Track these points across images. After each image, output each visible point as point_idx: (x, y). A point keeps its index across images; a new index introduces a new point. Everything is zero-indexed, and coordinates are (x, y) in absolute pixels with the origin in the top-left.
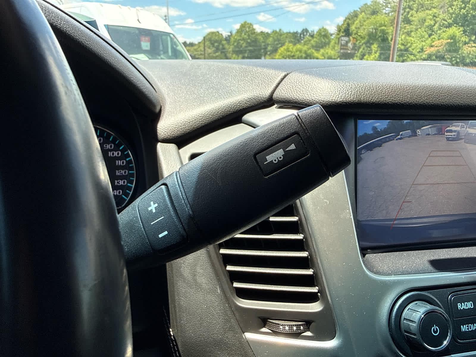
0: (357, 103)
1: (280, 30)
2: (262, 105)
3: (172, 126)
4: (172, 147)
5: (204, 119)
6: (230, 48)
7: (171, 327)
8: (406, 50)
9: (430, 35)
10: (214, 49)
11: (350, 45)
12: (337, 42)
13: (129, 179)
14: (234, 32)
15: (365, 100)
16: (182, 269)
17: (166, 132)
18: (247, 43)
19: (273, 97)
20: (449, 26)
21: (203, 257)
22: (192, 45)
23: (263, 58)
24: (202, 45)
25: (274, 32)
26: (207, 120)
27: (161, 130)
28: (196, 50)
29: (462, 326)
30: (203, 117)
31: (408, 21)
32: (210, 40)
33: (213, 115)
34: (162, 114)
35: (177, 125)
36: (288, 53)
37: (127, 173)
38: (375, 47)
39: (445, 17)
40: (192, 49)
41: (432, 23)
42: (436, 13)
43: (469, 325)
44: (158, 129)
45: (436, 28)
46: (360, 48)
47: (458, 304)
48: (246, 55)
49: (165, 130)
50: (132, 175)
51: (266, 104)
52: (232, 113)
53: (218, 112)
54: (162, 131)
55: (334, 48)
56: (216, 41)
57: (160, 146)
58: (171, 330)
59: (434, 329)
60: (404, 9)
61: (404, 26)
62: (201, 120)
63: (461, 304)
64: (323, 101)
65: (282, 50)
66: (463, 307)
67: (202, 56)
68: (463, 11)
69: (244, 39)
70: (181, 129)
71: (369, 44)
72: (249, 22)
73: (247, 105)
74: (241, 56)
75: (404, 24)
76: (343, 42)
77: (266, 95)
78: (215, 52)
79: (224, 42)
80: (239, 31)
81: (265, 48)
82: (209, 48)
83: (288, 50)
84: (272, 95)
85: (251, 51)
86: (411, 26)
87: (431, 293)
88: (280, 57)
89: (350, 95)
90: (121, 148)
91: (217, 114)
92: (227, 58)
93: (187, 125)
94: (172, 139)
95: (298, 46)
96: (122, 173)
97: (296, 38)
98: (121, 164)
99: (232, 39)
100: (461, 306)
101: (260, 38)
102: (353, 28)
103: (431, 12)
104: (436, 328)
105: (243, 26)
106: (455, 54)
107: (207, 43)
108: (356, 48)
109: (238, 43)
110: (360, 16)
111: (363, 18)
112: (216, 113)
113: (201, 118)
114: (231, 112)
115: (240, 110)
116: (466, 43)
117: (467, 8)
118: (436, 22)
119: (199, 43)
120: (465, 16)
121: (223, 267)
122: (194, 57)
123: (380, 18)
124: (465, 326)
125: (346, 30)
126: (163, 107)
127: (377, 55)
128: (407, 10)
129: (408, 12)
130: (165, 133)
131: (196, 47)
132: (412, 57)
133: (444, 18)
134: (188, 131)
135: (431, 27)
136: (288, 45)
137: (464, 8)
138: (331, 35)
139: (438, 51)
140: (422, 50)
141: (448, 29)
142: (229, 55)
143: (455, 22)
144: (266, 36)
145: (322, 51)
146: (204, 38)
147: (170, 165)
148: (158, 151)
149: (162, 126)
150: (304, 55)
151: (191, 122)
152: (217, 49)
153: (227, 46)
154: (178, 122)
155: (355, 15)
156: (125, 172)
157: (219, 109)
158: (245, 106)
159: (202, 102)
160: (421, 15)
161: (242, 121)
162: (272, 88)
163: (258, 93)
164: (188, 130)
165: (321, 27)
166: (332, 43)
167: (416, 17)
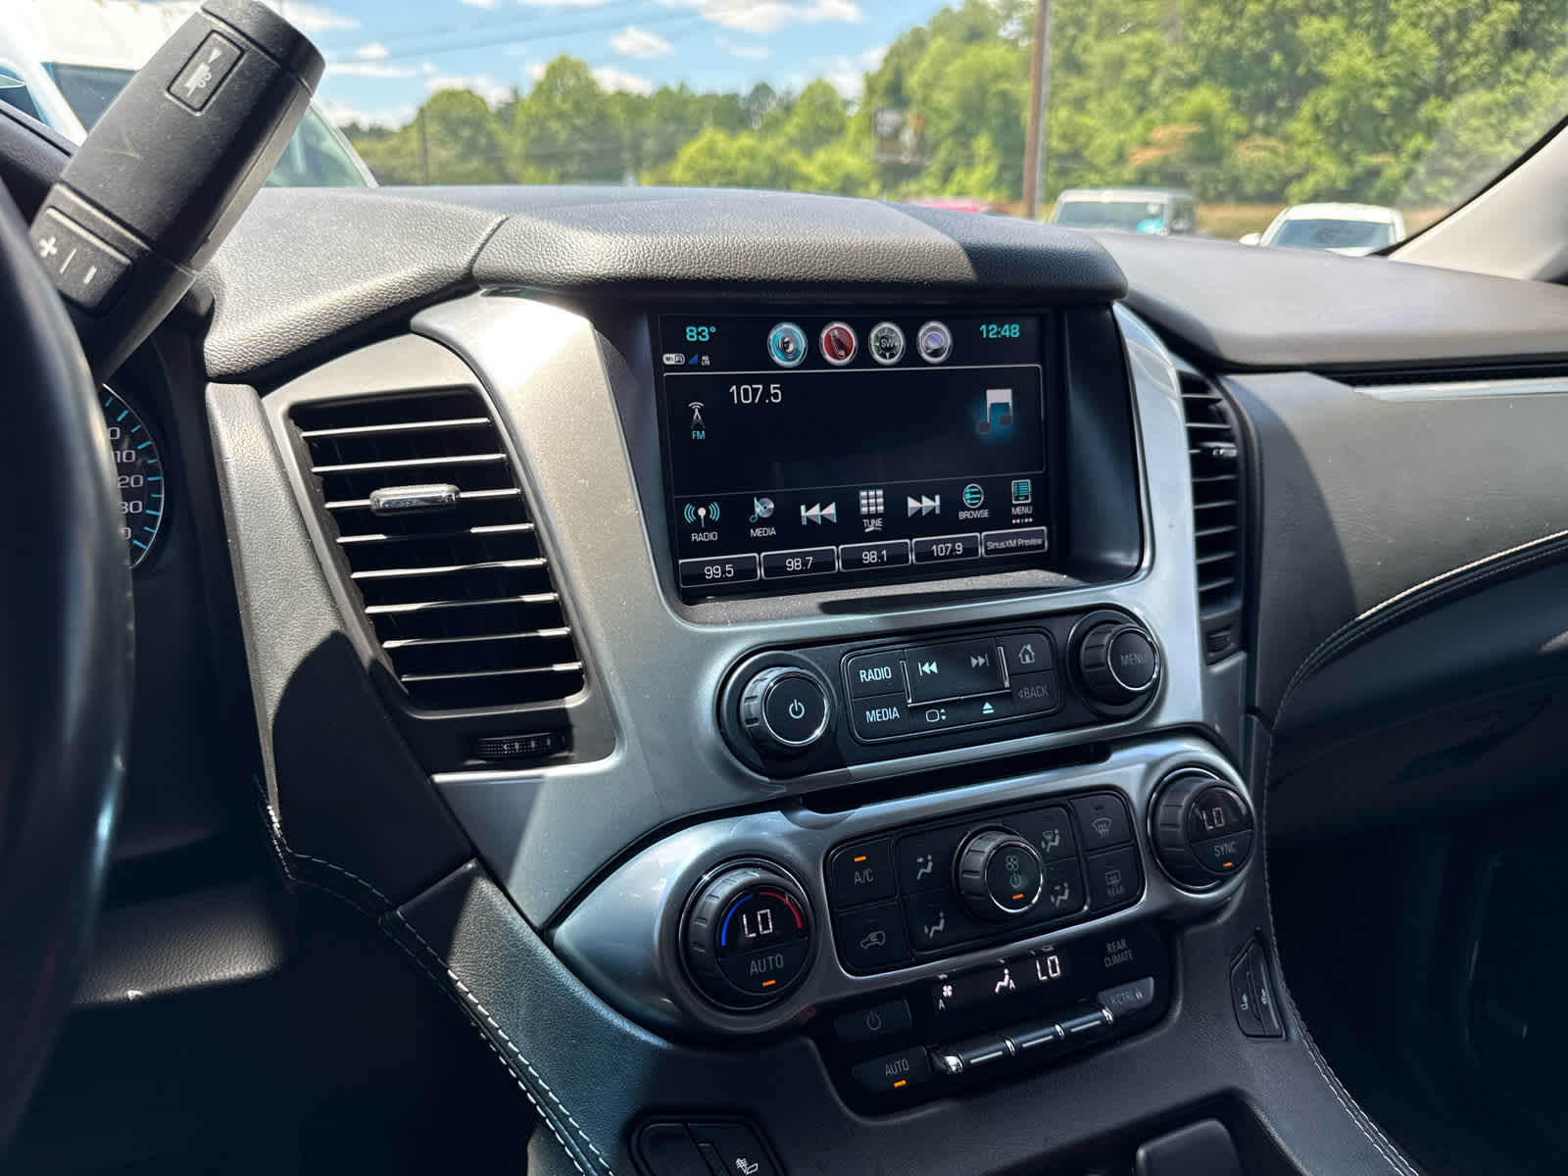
0: (638, 279)
1: (682, 87)
2: (454, 290)
3: (241, 342)
4: (244, 392)
5: (317, 326)
6: (514, 144)
7: (271, 802)
8: (1076, 155)
9: (1141, 110)
10: (458, 149)
11: (908, 137)
12: (866, 128)
13: (149, 497)
14: (526, 92)
15: (655, 271)
16: (277, 650)
17: (224, 356)
18: (575, 129)
19: (474, 270)
20: (1192, 83)
21: (325, 619)
22: (378, 133)
23: (630, 179)
24: (414, 133)
25: (665, 93)
26: (325, 327)
27: (213, 353)
28: (395, 152)
29: (868, 713)
30: (315, 320)
31: (1074, 65)
32: (444, 119)
33: (338, 316)
34: (215, 318)
35: (251, 341)
36: (715, 163)
37: (142, 482)
38: (982, 144)
39: (1178, 54)
40: (380, 147)
42: (1151, 43)
43: (883, 710)
44: (205, 350)
45: (1156, 86)
46: (935, 146)
47: (861, 672)
48: (573, 168)
49: (224, 353)
50: (155, 487)
51: (461, 287)
52: (383, 311)
53: (351, 308)
54: (216, 354)
55: (857, 146)
56: (465, 122)
57: (212, 390)
58: (269, 807)
59: (794, 708)
60: (1061, 28)
61: (1063, 79)
62: (309, 328)
63: (867, 672)
64: (570, 276)
65: (690, 151)
66: (870, 678)
67: (417, 175)
68: (1228, 40)
69: (561, 115)
70: (262, 349)
71: (963, 135)
72: (575, 56)
73: (418, 292)
74: (553, 172)
75: (1064, 74)
76: (886, 129)
77: (458, 267)
78: (463, 157)
79: (494, 126)
80: (544, 90)
81: (636, 147)
82: (442, 143)
83: (711, 151)
84: (472, 267)
85: (586, 156)
86: (1085, 82)
87: (805, 653)
88: (689, 177)
89: (624, 262)
90: (119, 419)
91: (347, 313)
92: (507, 179)
93: (276, 340)
94: (242, 373)
95: (746, 140)
96: (128, 484)
97: (733, 113)
98: (124, 460)
99: (521, 117)
100: (867, 676)
101: (617, 111)
102: (913, 81)
103: (1138, 39)
104: (799, 706)
105: (556, 71)
106: (1210, 170)
107: (433, 128)
108: (924, 147)
109: (543, 128)
110: (933, 47)
111: (941, 52)
112: (346, 310)
113: (310, 322)
114: (381, 309)
115: (403, 303)
116: (1240, 137)
117: (1238, 32)
119: (405, 128)
120: (1234, 55)
121: (377, 644)
122: (386, 178)
123: (993, 55)
124: (873, 712)
125: (891, 90)
126: (217, 303)
127: (992, 169)
128: (1071, 31)
129: (1074, 39)
130: (224, 359)
131: (394, 142)
132: (1093, 177)
133: (1175, 59)
134: (281, 353)
135: (1141, 86)
136: (711, 136)
137: (1230, 30)
138: (847, 103)
139: (1166, 160)
140: (1121, 157)
141: (1186, 94)
142: (513, 167)
143: (1209, 72)
144: (635, 106)
145: (821, 156)
146: (422, 111)
147: (237, 429)
148: (207, 401)
149: (215, 343)
150: (765, 171)
151: (287, 332)
152: (471, 148)
153: (503, 138)
154: (255, 334)
155: (918, 41)
156: (137, 481)
157: (354, 300)
158: (415, 292)
159: (312, 288)
160: (1111, 47)
161: (412, 328)
162: (472, 251)
163: (442, 262)
164: (280, 350)
165: (812, 80)
166: (851, 131)
167: (1098, 52)
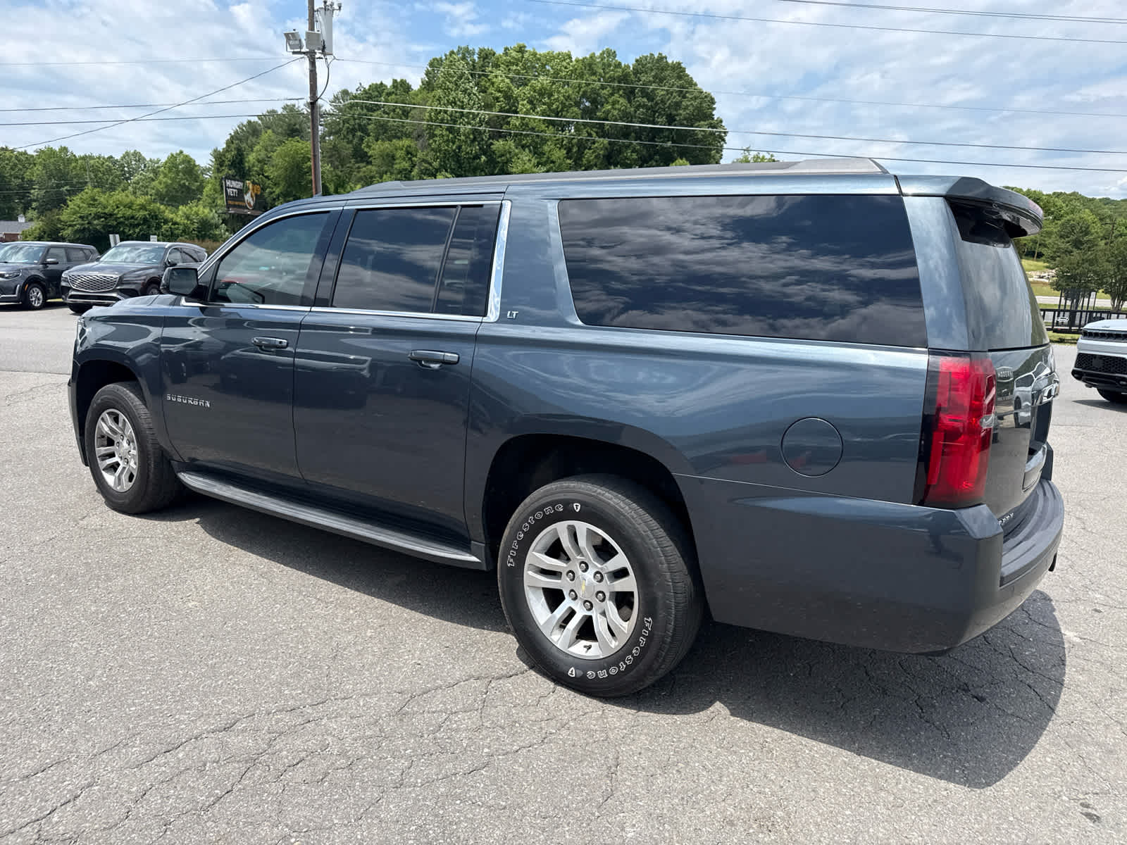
11: (248, 198)
12: (218, 188)
39: (427, 155)
41: (406, 165)
42: (410, 147)
61: (357, 165)
75: (357, 162)
76: (231, 192)
86: (370, 167)
102: (251, 158)
103: (401, 143)
110: (264, 136)
111: (270, 140)
118: (414, 166)
125: (236, 163)
133: (425, 158)
138: (203, 171)
145: (184, 209)
155: (253, 132)
166: (207, 189)
